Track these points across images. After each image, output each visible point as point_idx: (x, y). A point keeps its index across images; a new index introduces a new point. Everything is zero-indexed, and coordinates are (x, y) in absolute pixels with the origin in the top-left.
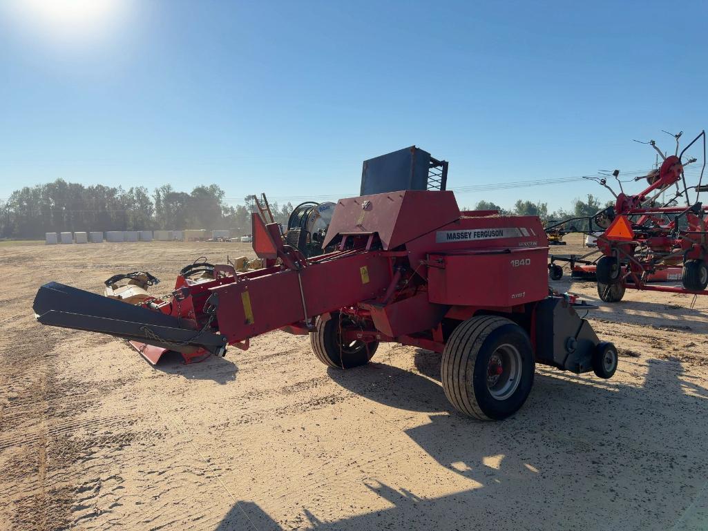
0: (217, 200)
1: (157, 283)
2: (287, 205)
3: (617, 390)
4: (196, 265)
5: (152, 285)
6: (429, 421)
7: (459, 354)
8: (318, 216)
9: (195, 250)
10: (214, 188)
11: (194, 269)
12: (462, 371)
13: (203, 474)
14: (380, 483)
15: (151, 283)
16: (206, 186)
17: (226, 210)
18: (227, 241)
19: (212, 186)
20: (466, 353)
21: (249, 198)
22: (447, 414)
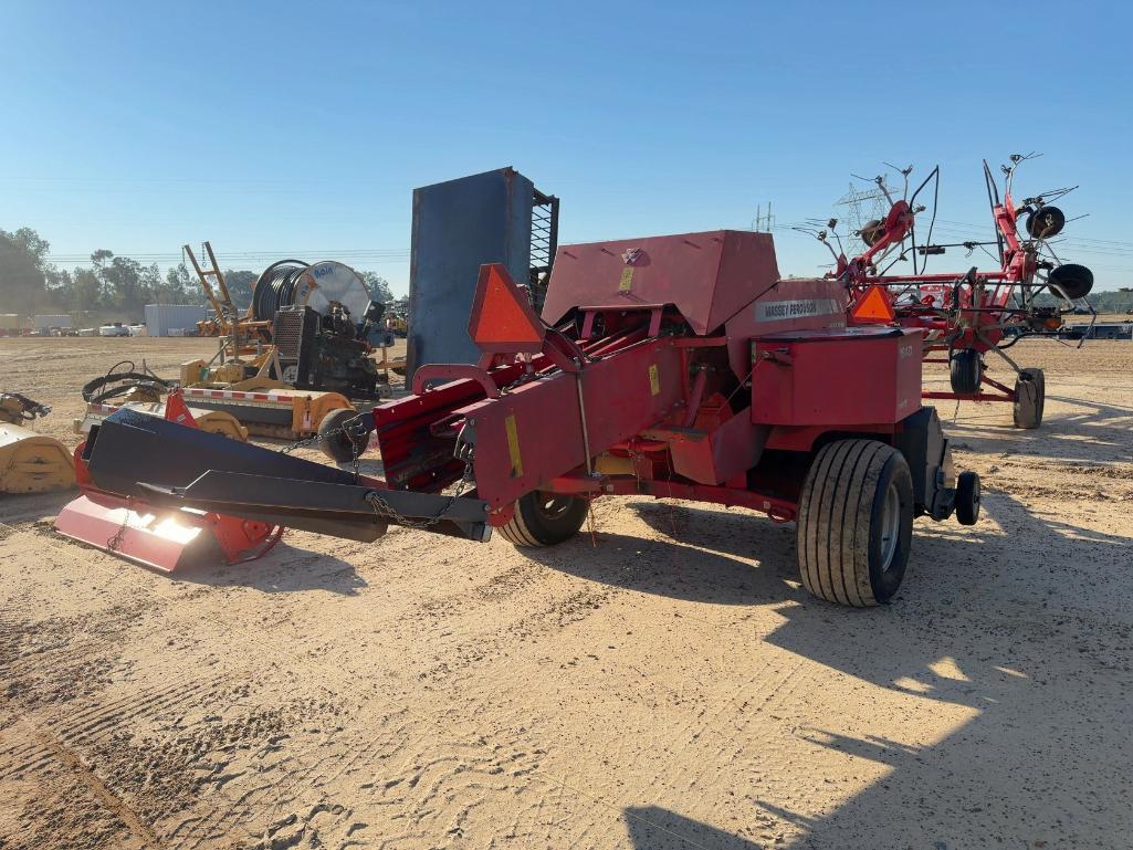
0: (34, 259)
1: (44, 414)
2: (176, 268)
3: (980, 541)
4: (111, 378)
5: (34, 417)
6: (782, 620)
7: (839, 505)
8: (314, 285)
9: (19, 352)
10: (26, 236)
11: (109, 387)
12: (848, 533)
13: (500, 770)
14: (832, 735)
15: (30, 415)
16: (8, 232)
17: (54, 278)
18: (70, 335)
19: (20, 232)
20: (852, 502)
21: (100, 255)
22: (795, 604)
